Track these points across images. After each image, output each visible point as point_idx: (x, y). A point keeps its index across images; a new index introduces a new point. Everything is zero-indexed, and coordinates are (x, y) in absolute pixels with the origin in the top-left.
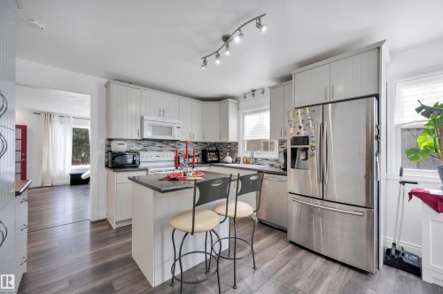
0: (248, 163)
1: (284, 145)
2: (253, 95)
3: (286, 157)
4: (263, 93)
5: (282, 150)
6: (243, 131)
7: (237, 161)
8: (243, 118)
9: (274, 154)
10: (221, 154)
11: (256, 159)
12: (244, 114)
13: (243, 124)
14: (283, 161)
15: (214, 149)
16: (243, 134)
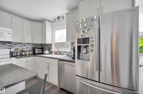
0: (56, 54)
1: (74, 45)
2: (59, 20)
3: (74, 51)
4: (63, 18)
5: (73, 47)
6: (55, 38)
7: (51, 53)
8: (55, 32)
9: (69, 50)
10: (44, 49)
11: (60, 52)
12: (55, 30)
13: (55, 34)
14: (73, 53)
15: (41, 47)
16: (55, 40)
